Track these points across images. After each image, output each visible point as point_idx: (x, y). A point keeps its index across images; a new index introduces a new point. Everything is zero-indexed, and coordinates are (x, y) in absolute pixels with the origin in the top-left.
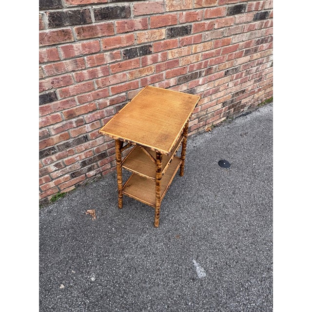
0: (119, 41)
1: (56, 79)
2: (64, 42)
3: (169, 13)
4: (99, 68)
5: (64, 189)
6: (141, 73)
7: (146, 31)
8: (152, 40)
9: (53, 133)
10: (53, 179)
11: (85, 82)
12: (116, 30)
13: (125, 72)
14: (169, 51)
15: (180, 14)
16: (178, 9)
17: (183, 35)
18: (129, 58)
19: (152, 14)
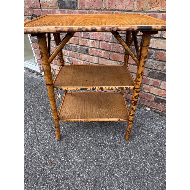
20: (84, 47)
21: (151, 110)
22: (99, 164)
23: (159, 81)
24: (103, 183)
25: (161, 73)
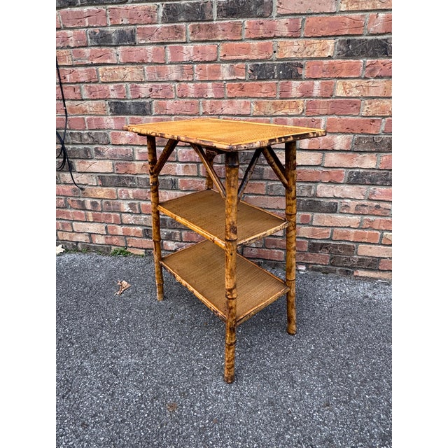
0: (247, 50)
1: (155, 86)
2: (174, 41)
3: (346, 15)
4: (210, 84)
5: (132, 247)
6: (275, 109)
7: (295, 40)
8: (305, 56)
9: (137, 157)
10: (122, 224)
11: (188, 100)
12: (245, 32)
13: (248, 100)
14: (338, 81)
15: (371, 17)
16: (367, 8)
17: (375, 56)
18: (259, 79)
19: (311, 14)
20: (167, 178)
21: (307, 269)
22: (264, 375)
23: (310, 214)
24: (285, 402)
25: (310, 200)
